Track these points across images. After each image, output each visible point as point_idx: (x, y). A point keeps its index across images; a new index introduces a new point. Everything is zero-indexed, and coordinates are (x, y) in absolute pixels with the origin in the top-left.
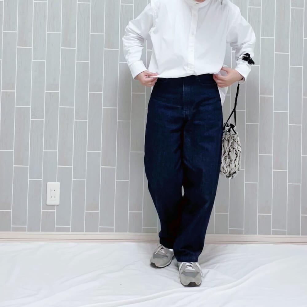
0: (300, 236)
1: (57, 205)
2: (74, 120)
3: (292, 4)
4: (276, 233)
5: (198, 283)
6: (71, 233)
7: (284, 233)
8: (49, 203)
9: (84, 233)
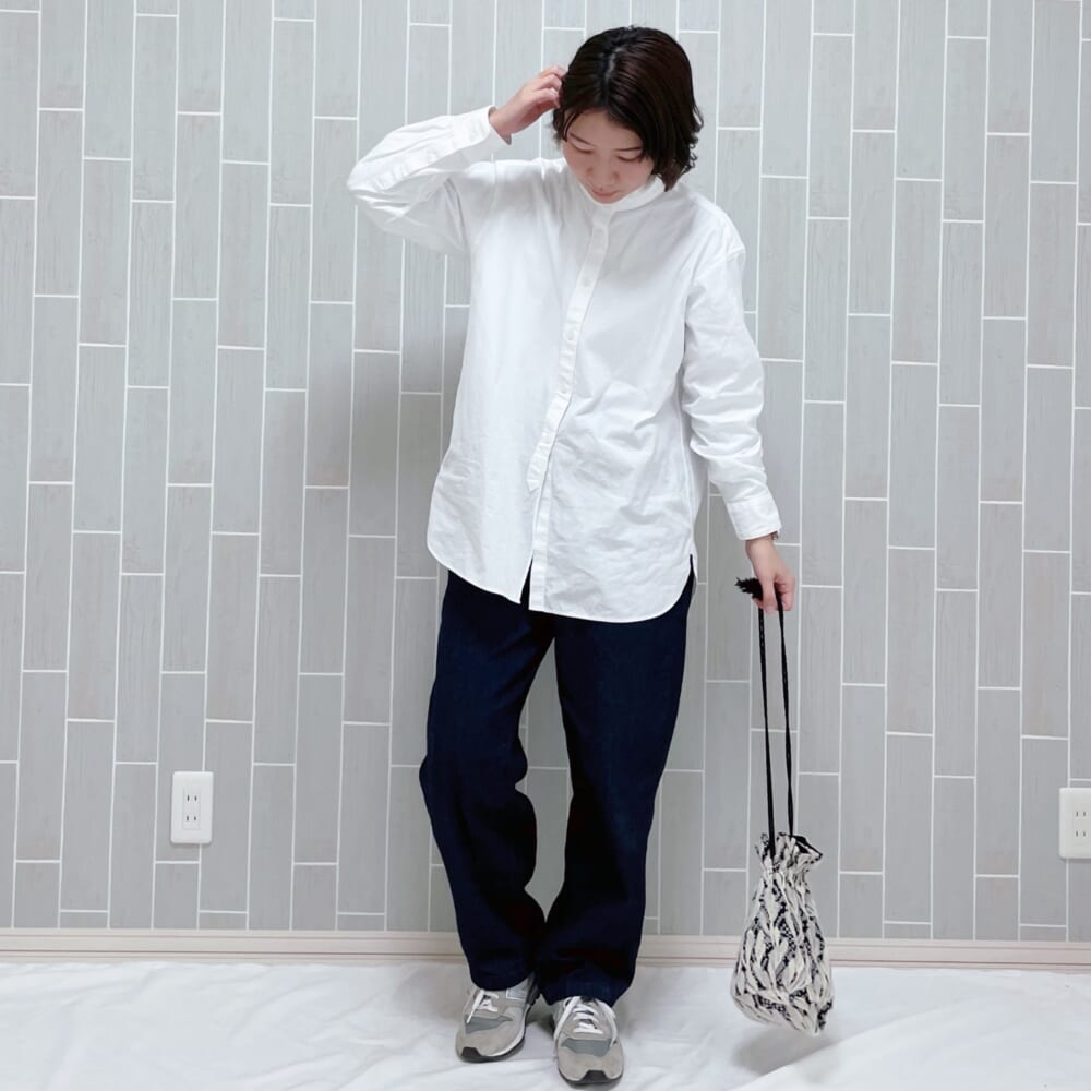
0: (975, 942)
1: (205, 846)
2: (260, 575)
4: (895, 933)
5: (613, 1075)
6: (248, 932)
7: (921, 933)
8: (178, 836)
9: (291, 932)
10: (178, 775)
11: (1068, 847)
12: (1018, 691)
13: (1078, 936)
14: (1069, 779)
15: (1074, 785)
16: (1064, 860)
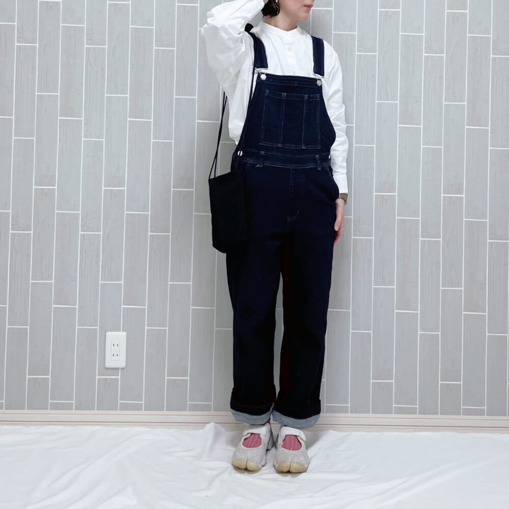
1: (122, 369)
2: (149, 233)
3: (493, 50)
6: (143, 412)
8: (108, 365)
9: (165, 412)
10: (109, 334)
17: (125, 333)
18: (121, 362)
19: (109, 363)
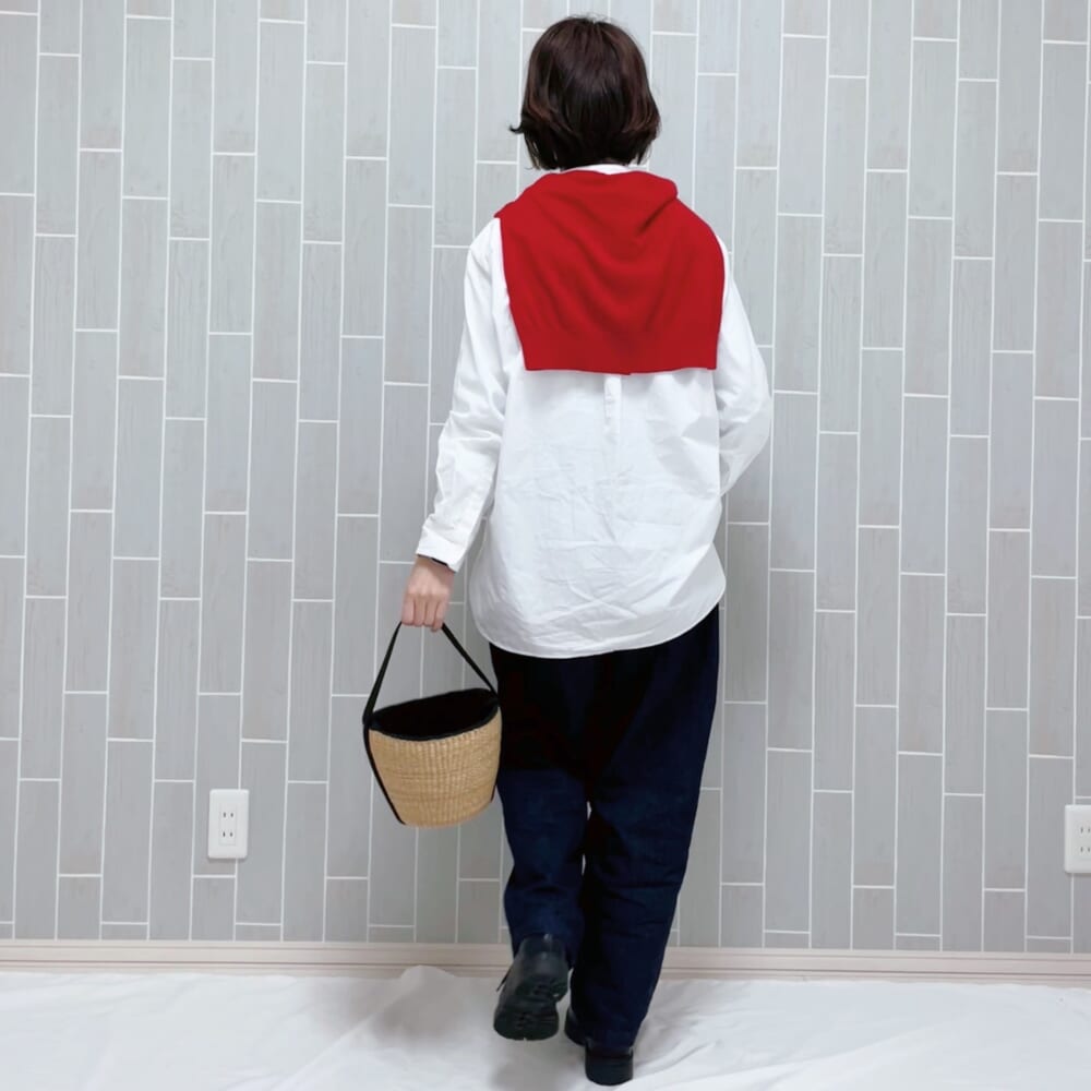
0: (983, 954)
1: (241, 861)
2: (293, 599)
4: (907, 944)
6: (281, 943)
7: (931, 945)
8: (213, 852)
9: (323, 943)
10: (214, 793)
11: (1073, 861)
12: (1025, 713)
13: (1082, 947)
14: (1074, 797)
15: (1079, 802)
16: (1069, 875)
17: (246, 792)
18: (238, 848)
19: (217, 849)
